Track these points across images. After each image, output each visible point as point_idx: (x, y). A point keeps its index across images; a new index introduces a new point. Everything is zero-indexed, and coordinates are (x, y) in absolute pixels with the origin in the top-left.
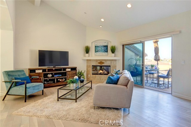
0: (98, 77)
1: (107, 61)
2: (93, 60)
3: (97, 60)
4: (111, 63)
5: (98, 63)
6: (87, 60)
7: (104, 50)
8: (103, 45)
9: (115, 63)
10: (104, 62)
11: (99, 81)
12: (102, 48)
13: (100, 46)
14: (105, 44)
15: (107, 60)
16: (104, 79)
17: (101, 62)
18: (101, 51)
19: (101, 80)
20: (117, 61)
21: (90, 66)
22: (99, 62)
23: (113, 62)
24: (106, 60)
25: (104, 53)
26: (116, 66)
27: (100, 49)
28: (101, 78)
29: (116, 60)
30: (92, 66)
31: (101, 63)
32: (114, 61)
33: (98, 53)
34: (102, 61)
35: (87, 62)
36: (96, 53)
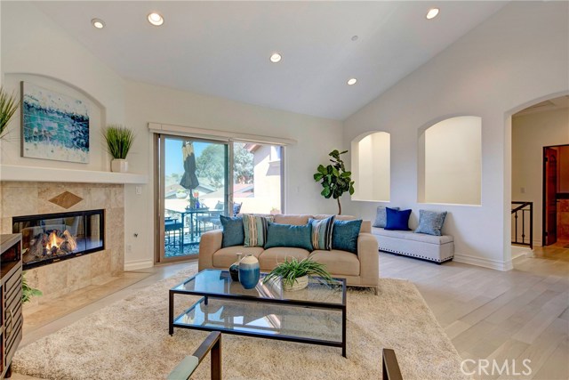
0: (51, 278)
1: (93, 190)
3: (43, 186)
4: (108, 197)
5: (54, 201)
7: (72, 136)
8: (69, 111)
9: (119, 197)
10: (81, 195)
12: (66, 127)
14: (79, 112)
15: (95, 185)
16: (81, 276)
17: (67, 193)
18: (61, 139)
19: (66, 286)
20: (126, 190)
22: (54, 194)
23: (113, 194)
24: (89, 184)
25: (72, 151)
26: (122, 209)
27: (55, 125)
28: (65, 279)
29: (123, 184)
30: (16, 220)
31: (67, 197)
32: (117, 190)
34: (71, 191)
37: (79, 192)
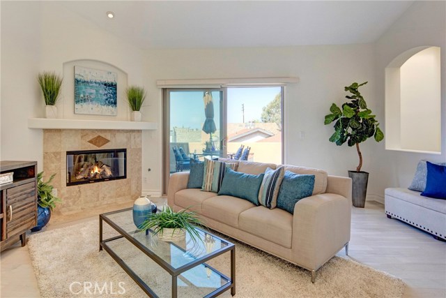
0: (89, 193)
1: (117, 134)
2: (71, 130)
3: (84, 132)
4: (129, 139)
5: (90, 142)
6: (46, 130)
7: (105, 97)
8: (103, 80)
9: (138, 140)
10: (108, 138)
11: (92, 205)
12: (101, 92)
13: (91, 82)
14: (110, 80)
15: (119, 131)
16: (109, 195)
17: (99, 136)
18: (98, 100)
19: (98, 200)
20: (143, 135)
21: (59, 153)
22: (91, 138)
23: (132, 137)
24: (115, 130)
26: (140, 149)
27: (94, 91)
28: (98, 194)
29: (141, 130)
30: (69, 153)
31: (99, 140)
32: (136, 134)
33: (85, 107)
34: (103, 135)
35: (46, 141)
36: (78, 106)
37: (108, 136)
